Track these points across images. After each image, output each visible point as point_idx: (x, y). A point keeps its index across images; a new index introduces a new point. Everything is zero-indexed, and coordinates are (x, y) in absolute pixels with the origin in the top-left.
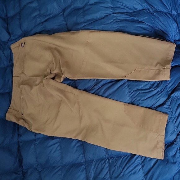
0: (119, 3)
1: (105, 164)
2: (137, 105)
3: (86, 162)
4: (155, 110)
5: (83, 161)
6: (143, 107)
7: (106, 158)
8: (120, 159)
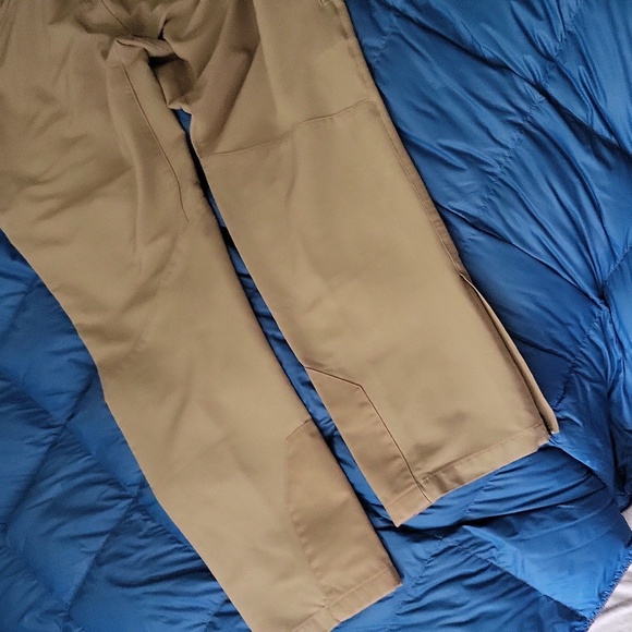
0: (582, 68)
1: (112, 507)
2: (339, 460)
3: (65, 427)
4: (377, 530)
5: (59, 416)
6: (352, 485)
7: (128, 493)
8: (166, 544)
